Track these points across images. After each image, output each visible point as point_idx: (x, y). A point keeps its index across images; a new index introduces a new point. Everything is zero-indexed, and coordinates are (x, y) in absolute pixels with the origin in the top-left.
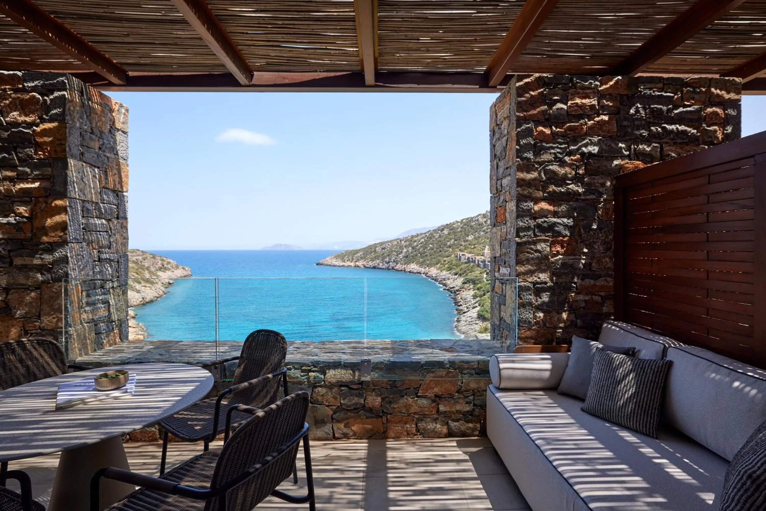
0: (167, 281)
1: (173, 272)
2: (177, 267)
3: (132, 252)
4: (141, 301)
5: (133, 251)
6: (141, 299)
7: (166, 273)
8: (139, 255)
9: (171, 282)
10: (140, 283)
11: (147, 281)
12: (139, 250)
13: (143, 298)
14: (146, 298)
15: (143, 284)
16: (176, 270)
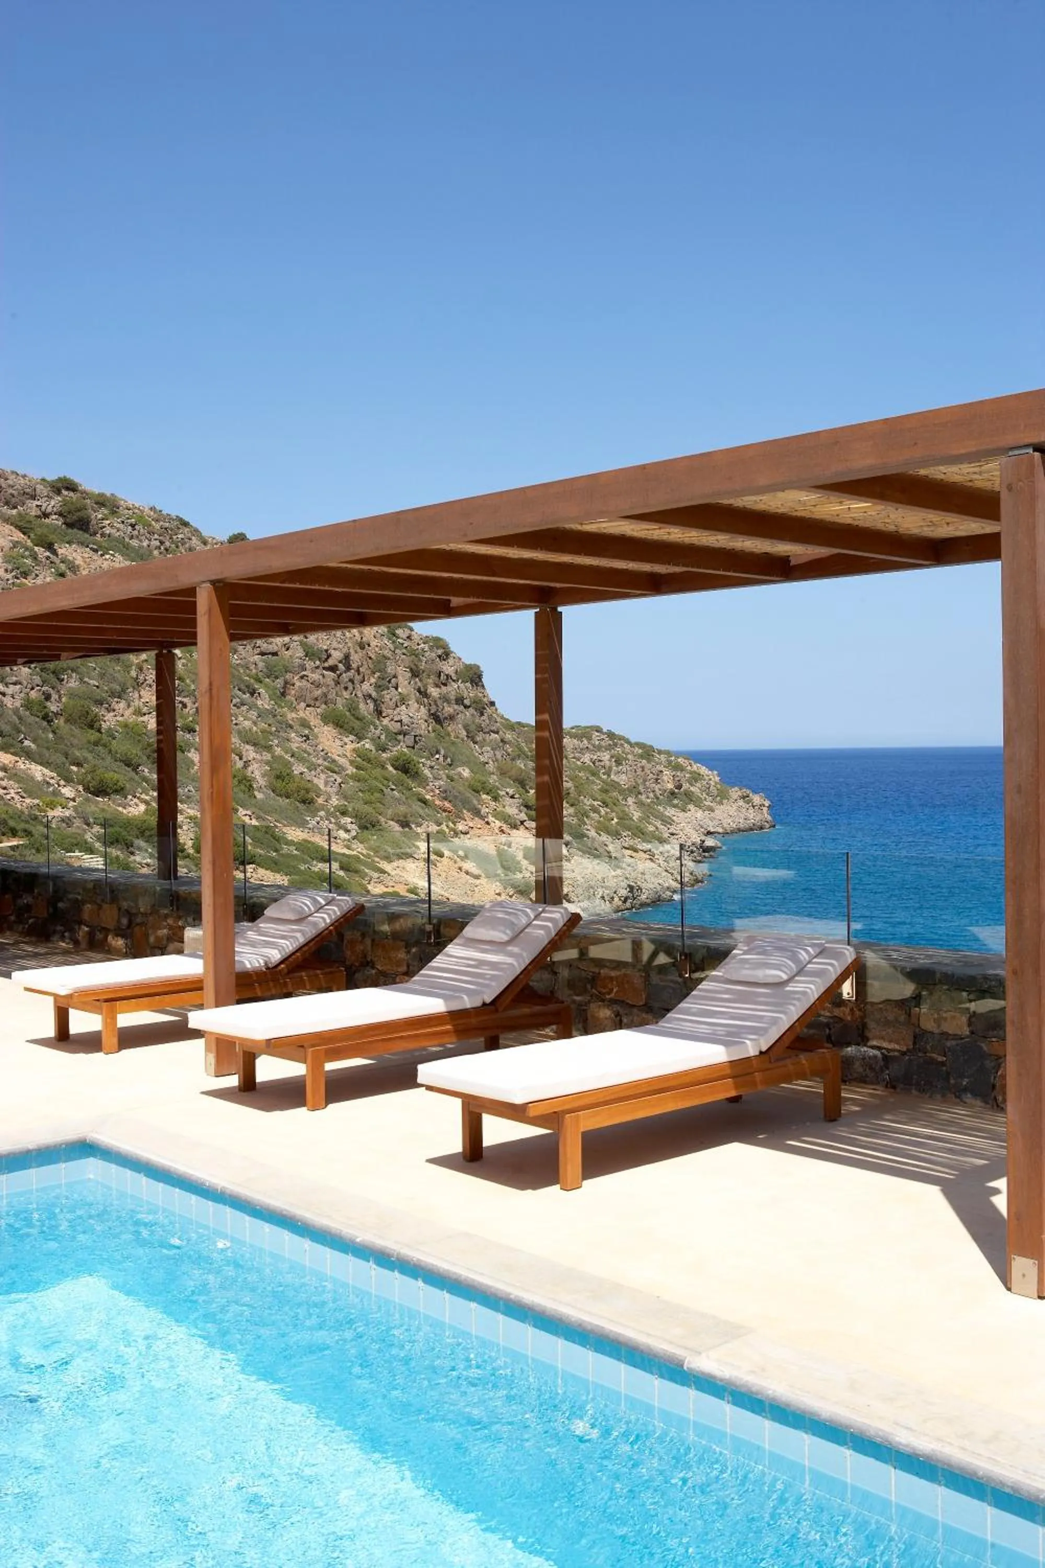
0: (696, 838)
1: (711, 810)
2: (722, 796)
3: (579, 737)
4: (626, 899)
5: (584, 733)
6: (624, 893)
7: (688, 814)
8: (599, 748)
9: (710, 842)
10: (616, 835)
11: (639, 833)
12: (599, 730)
13: (631, 888)
14: (640, 889)
15: (629, 842)
16: (721, 803)
